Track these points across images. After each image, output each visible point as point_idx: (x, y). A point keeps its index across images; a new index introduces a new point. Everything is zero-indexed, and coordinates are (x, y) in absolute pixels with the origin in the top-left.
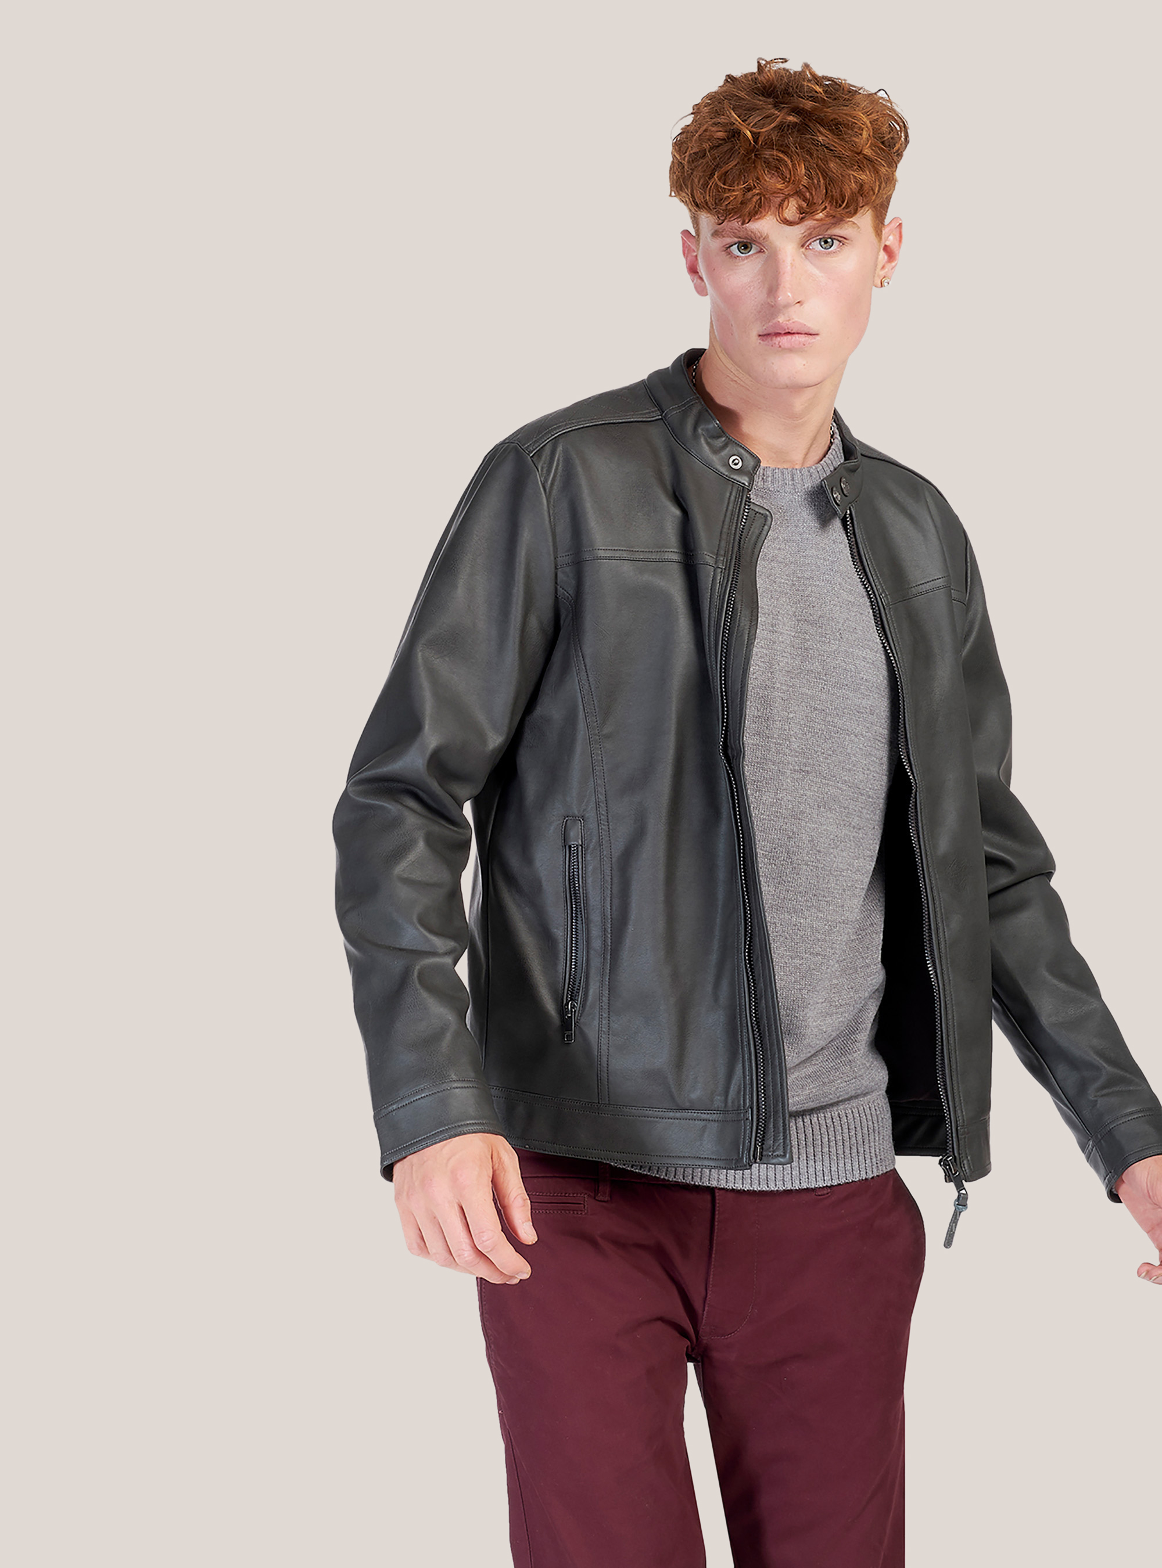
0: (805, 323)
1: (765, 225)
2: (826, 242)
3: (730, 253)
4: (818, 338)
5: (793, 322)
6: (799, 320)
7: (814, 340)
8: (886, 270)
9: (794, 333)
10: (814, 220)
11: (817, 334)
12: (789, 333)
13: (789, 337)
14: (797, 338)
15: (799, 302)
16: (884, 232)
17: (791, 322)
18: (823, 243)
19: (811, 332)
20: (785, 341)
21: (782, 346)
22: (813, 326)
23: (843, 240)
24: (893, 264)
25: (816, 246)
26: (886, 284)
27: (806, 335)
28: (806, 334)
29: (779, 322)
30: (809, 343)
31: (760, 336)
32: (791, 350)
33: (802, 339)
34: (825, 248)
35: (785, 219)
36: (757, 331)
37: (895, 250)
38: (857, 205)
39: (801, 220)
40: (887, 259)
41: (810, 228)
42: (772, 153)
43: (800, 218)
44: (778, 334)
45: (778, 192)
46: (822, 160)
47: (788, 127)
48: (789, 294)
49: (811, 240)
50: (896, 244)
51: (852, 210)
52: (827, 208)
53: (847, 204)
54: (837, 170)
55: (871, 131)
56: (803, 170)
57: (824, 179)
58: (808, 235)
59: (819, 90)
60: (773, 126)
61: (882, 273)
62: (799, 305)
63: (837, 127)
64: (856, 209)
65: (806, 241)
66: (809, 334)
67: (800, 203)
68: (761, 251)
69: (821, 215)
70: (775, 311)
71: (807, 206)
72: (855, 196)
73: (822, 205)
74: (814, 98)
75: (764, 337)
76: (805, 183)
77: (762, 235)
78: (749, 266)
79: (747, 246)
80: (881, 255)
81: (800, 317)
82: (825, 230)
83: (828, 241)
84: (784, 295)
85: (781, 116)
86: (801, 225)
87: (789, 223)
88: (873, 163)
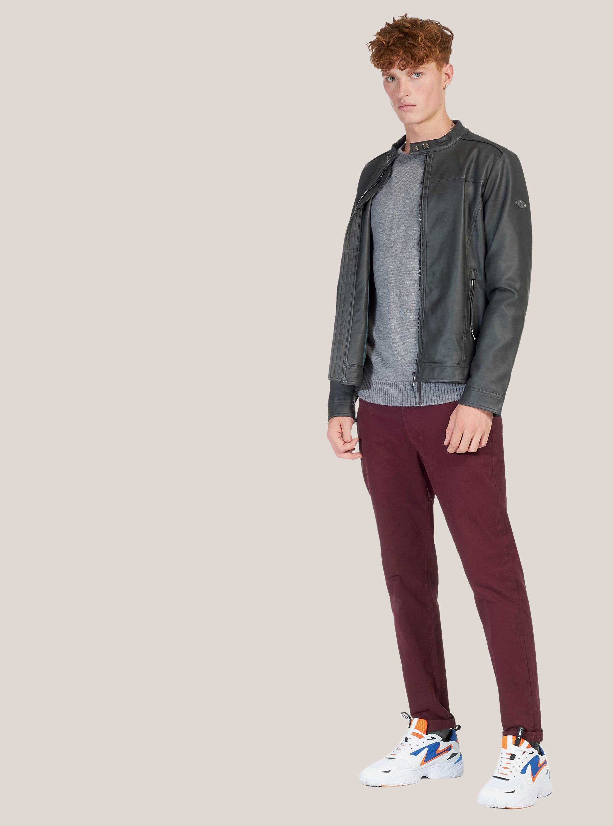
0: (410, 102)
1: (395, 71)
2: (418, 75)
3: (388, 81)
4: (416, 107)
5: (406, 102)
8: (447, 81)
9: (407, 106)
10: (409, 68)
11: (416, 105)
12: (405, 106)
15: (407, 95)
16: (443, 70)
20: (405, 108)
21: (404, 110)
22: (413, 103)
23: (422, 73)
24: (450, 79)
25: (414, 76)
26: (447, 86)
28: (412, 105)
29: (402, 102)
30: (413, 109)
31: (399, 107)
32: (407, 111)
33: (410, 107)
34: (418, 77)
35: (401, 68)
36: (397, 106)
37: (451, 75)
38: (423, 62)
39: (405, 68)
40: (447, 77)
41: (408, 71)
42: (392, 48)
43: (404, 68)
44: (403, 106)
45: (396, 60)
46: (409, 48)
47: (399, 38)
48: (403, 93)
49: (412, 74)
50: (450, 73)
51: (421, 64)
52: (412, 63)
53: (418, 62)
54: (416, 51)
55: (424, 37)
56: (401, 52)
57: (411, 54)
58: (409, 73)
59: (409, 25)
60: (393, 38)
61: (445, 83)
62: (407, 96)
63: (414, 37)
64: (423, 63)
65: (410, 74)
66: (412, 106)
67: (404, 63)
68: (397, 79)
69: (411, 66)
70: (400, 99)
71: (406, 63)
72: (422, 59)
73: (410, 63)
74: (407, 28)
75: (400, 107)
76: (405, 56)
77: (395, 74)
78: (393, 84)
79: (393, 78)
80: (443, 77)
81: (409, 100)
82: (414, 71)
83: (418, 74)
84: (401, 94)
85: (396, 34)
86: (405, 70)
87: (402, 70)
88: (429, 47)
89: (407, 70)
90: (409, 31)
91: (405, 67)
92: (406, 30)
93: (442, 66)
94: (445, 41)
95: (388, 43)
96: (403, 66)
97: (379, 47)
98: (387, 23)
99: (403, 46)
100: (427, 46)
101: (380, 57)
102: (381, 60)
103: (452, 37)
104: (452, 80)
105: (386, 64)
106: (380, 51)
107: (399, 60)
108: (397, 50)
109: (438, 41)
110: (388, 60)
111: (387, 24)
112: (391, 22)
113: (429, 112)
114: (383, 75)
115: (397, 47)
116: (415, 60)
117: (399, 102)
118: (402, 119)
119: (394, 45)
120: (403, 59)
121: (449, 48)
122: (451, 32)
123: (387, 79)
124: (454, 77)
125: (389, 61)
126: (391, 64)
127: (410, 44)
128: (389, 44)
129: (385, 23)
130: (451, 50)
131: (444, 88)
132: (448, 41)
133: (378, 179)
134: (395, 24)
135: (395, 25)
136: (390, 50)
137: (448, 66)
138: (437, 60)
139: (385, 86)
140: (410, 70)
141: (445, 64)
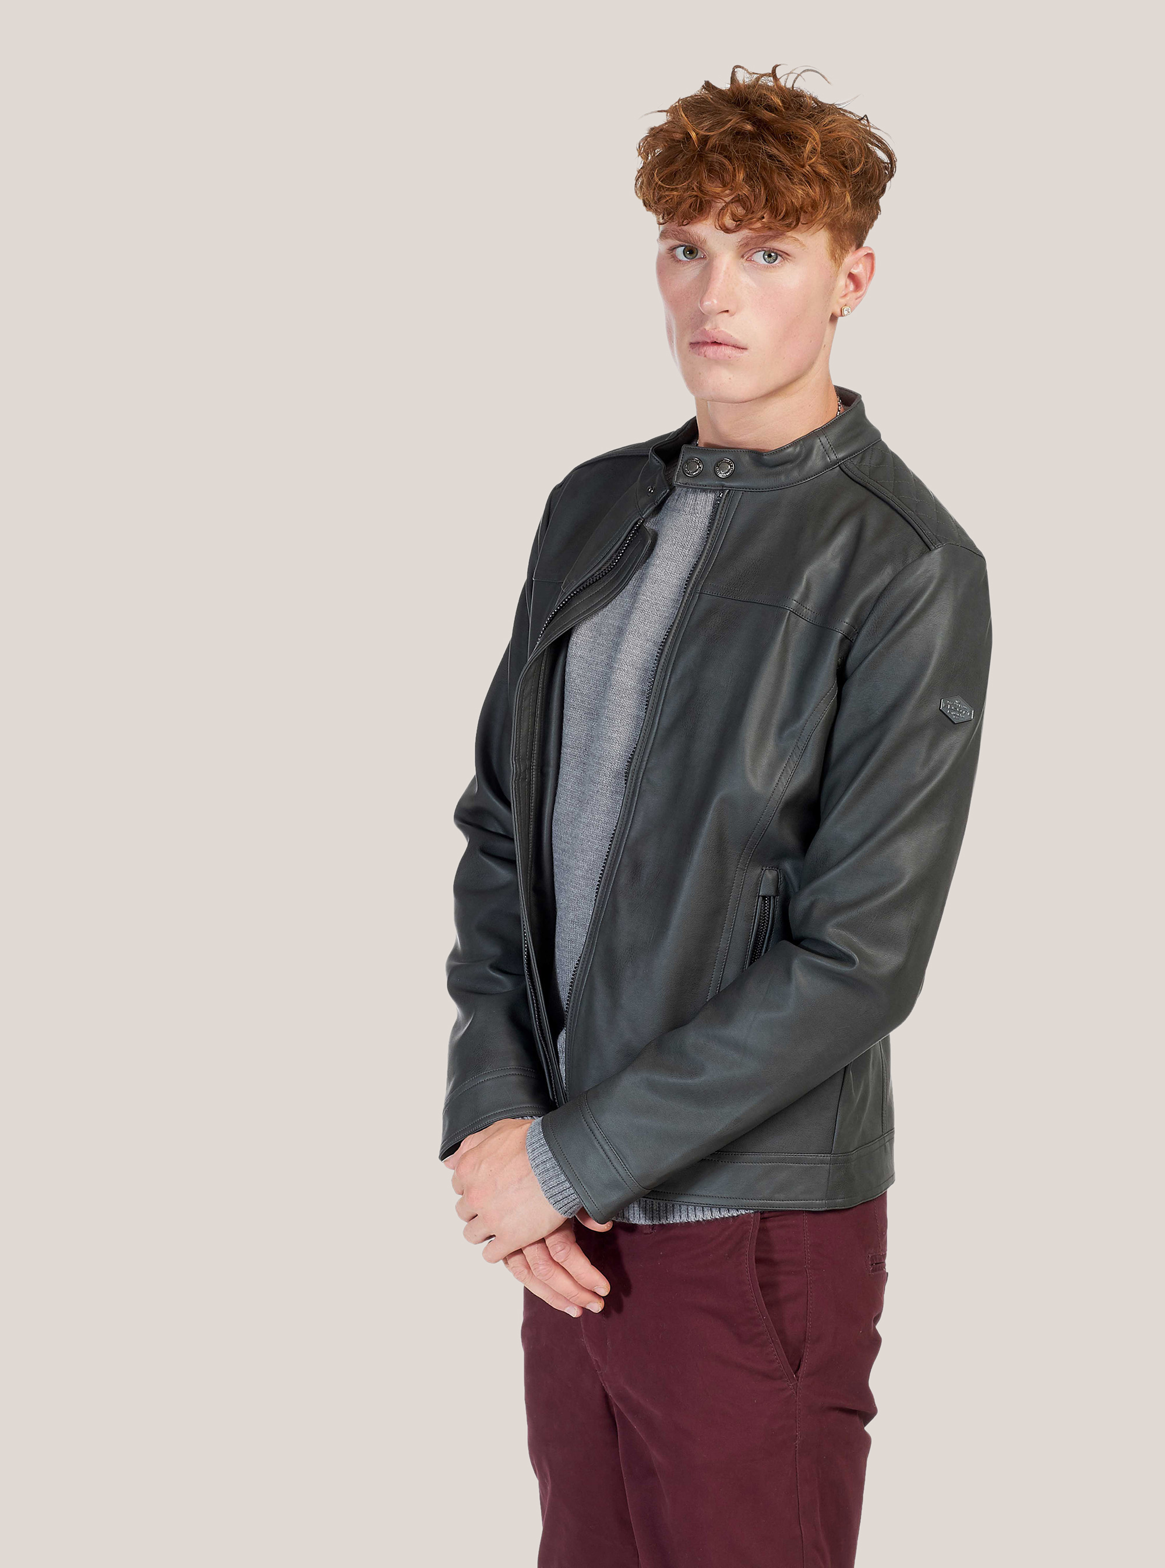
0: (732, 334)
1: (705, 230)
2: (770, 256)
3: (674, 257)
4: (746, 353)
5: (719, 332)
6: (726, 330)
7: (742, 355)
8: (848, 298)
9: (720, 344)
10: (750, 229)
11: (746, 349)
12: (715, 343)
13: (716, 347)
14: (723, 349)
15: (727, 311)
16: (845, 260)
17: (716, 330)
18: (766, 257)
19: (739, 345)
20: (711, 350)
21: (707, 356)
22: (738, 337)
23: (784, 255)
24: (860, 293)
25: (759, 257)
26: (846, 313)
27: (734, 348)
28: (733, 346)
29: (705, 329)
30: (735, 357)
31: (691, 343)
32: (717, 362)
33: (728, 351)
34: (769, 262)
35: (725, 226)
36: (688, 338)
37: (864, 280)
38: (798, 220)
39: (738, 228)
40: (852, 287)
41: (747, 237)
42: (716, 157)
43: (737, 226)
44: (705, 343)
45: (717, 196)
46: (765, 169)
47: (738, 134)
48: (715, 302)
49: (752, 252)
50: (864, 274)
51: (791, 224)
52: (763, 218)
53: (784, 216)
54: (780, 182)
55: (820, 146)
56: (741, 176)
57: (765, 189)
58: (747, 244)
59: (777, 101)
60: (722, 130)
61: (843, 301)
62: (726, 314)
63: (791, 140)
64: (797, 224)
65: (745, 251)
66: (736, 347)
67: (740, 211)
68: (704, 258)
69: (758, 225)
70: (702, 318)
71: (746, 215)
72: (797, 210)
73: (760, 214)
74: (771, 108)
75: (694, 345)
76: (746, 191)
77: (705, 241)
78: (690, 271)
79: (691, 251)
80: (842, 281)
81: (726, 327)
82: (764, 243)
83: (772, 255)
84: (711, 303)
85: (734, 120)
86: (738, 233)
87: (727, 230)
88: (825, 181)
89: (745, 233)
90: (774, 121)
91: (740, 223)
92: (768, 115)
93: (844, 250)
94: (871, 178)
95: (704, 140)
96: (734, 220)
97: (669, 148)
98: (707, 83)
99: (750, 160)
100: (817, 174)
101: (670, 178)
102: (672, 190)
103: (890, 170)
104: (865, 299)
105: (685, 206)
106: (671, 162)
107: (728, 199)
108: (730, 167)
109: (854, 168)
110: (695, 193)
111: (708, 86)
112: (723, 84)
113: (777, 376)
114: (663, 235)
115: (730, 159)
116: (774, 211)
117: (697, 328)
118: (693, 381)
119: (723, 149)
120: (739, 200)
121: (873, 201)
122: (890, 155)
123: (673, 249)
124: (873, 289)
125: (697, 196)
126: (700, 208)
127: (770, 156)
128: (706, 145)
129: (703, 83)
130: (878, 208)
131: (834, 318)
132: (879, 177)
133: (611, 557)
134: (735, 90)
135: (733, 93)
136: (707, 164)
137: (862, 252)
138: (834, 227)
139: (661, 271)
140: (752, 238)
141: (854, 248)
